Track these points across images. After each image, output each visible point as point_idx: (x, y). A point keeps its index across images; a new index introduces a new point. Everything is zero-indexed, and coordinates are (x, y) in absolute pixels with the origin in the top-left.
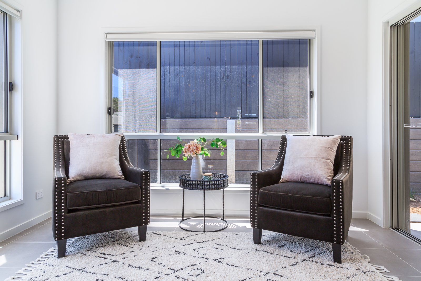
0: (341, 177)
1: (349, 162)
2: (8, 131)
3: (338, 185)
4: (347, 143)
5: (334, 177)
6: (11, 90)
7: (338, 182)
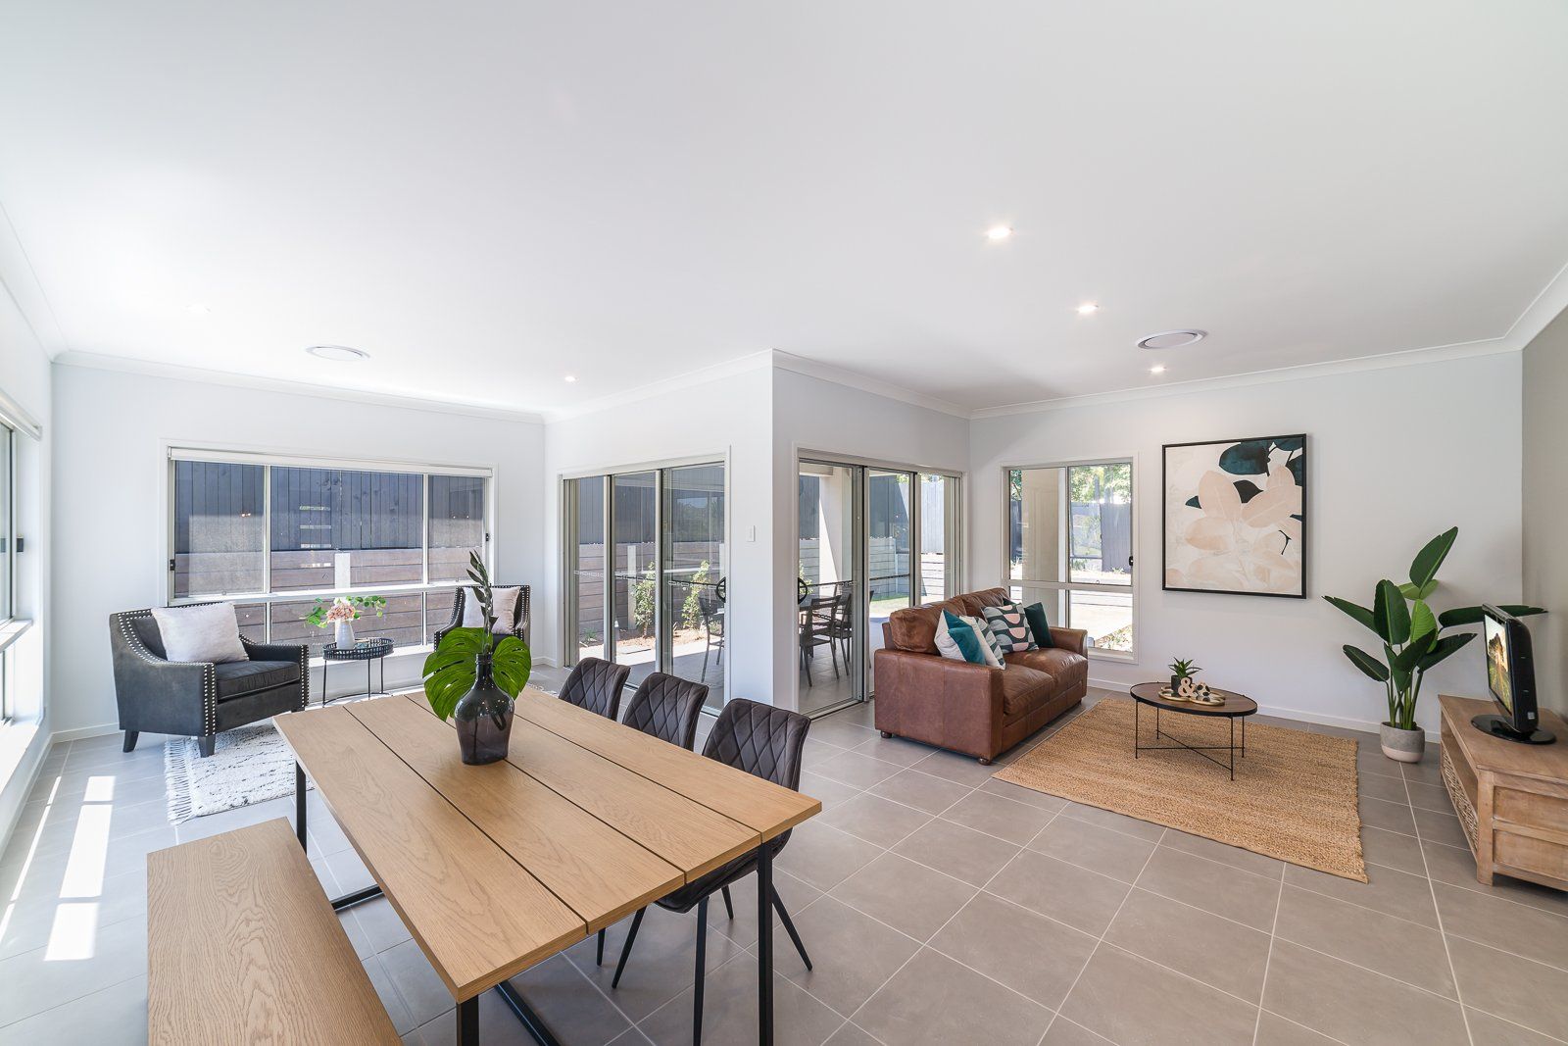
0: (521, 625)
1: (527, 611)
2: (14, 614)
3: (519, 634)
4: (525, 593)
5: (514, 627)
6: (20, 548)
7: (519, 630)
